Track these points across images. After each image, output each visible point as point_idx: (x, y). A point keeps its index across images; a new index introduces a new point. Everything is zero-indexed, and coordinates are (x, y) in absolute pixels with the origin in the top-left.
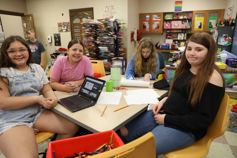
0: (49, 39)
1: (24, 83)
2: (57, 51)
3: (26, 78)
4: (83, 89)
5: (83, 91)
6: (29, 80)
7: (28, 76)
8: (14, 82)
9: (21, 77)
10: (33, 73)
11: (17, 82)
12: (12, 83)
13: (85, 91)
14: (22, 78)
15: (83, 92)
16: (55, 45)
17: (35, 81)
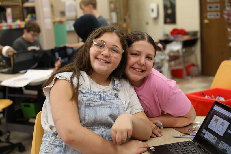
0: (153, 10)
1: (99, 106)
2: (167, 35)
3: (104, 99)
4: (204, 131)
5: (204, 134)
6: (108, 103)
7: (107, 96)
8: (85, 102)
9: (96, 95)
10: (116, 92)
11: (89, 102)
12: (81, 103)
13: (208, 136)
14: (98, 97)
15: (205, 136)
16: (166, 22)
17: (117, 107)
